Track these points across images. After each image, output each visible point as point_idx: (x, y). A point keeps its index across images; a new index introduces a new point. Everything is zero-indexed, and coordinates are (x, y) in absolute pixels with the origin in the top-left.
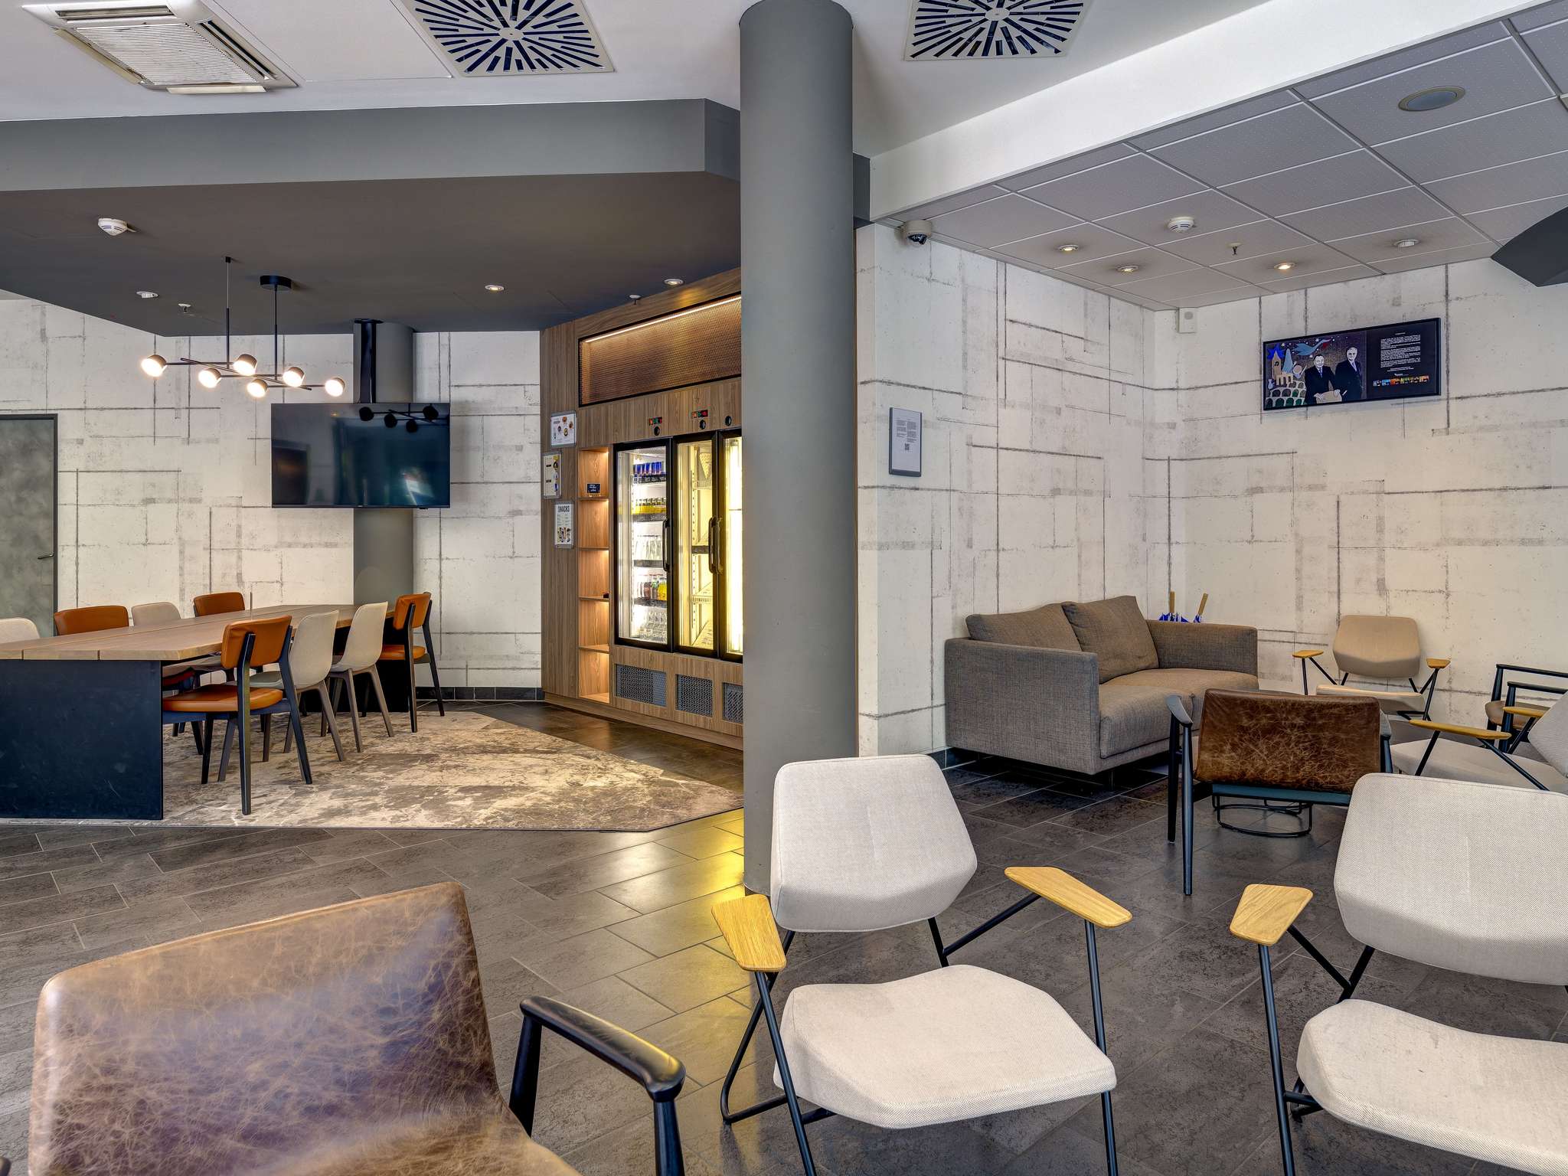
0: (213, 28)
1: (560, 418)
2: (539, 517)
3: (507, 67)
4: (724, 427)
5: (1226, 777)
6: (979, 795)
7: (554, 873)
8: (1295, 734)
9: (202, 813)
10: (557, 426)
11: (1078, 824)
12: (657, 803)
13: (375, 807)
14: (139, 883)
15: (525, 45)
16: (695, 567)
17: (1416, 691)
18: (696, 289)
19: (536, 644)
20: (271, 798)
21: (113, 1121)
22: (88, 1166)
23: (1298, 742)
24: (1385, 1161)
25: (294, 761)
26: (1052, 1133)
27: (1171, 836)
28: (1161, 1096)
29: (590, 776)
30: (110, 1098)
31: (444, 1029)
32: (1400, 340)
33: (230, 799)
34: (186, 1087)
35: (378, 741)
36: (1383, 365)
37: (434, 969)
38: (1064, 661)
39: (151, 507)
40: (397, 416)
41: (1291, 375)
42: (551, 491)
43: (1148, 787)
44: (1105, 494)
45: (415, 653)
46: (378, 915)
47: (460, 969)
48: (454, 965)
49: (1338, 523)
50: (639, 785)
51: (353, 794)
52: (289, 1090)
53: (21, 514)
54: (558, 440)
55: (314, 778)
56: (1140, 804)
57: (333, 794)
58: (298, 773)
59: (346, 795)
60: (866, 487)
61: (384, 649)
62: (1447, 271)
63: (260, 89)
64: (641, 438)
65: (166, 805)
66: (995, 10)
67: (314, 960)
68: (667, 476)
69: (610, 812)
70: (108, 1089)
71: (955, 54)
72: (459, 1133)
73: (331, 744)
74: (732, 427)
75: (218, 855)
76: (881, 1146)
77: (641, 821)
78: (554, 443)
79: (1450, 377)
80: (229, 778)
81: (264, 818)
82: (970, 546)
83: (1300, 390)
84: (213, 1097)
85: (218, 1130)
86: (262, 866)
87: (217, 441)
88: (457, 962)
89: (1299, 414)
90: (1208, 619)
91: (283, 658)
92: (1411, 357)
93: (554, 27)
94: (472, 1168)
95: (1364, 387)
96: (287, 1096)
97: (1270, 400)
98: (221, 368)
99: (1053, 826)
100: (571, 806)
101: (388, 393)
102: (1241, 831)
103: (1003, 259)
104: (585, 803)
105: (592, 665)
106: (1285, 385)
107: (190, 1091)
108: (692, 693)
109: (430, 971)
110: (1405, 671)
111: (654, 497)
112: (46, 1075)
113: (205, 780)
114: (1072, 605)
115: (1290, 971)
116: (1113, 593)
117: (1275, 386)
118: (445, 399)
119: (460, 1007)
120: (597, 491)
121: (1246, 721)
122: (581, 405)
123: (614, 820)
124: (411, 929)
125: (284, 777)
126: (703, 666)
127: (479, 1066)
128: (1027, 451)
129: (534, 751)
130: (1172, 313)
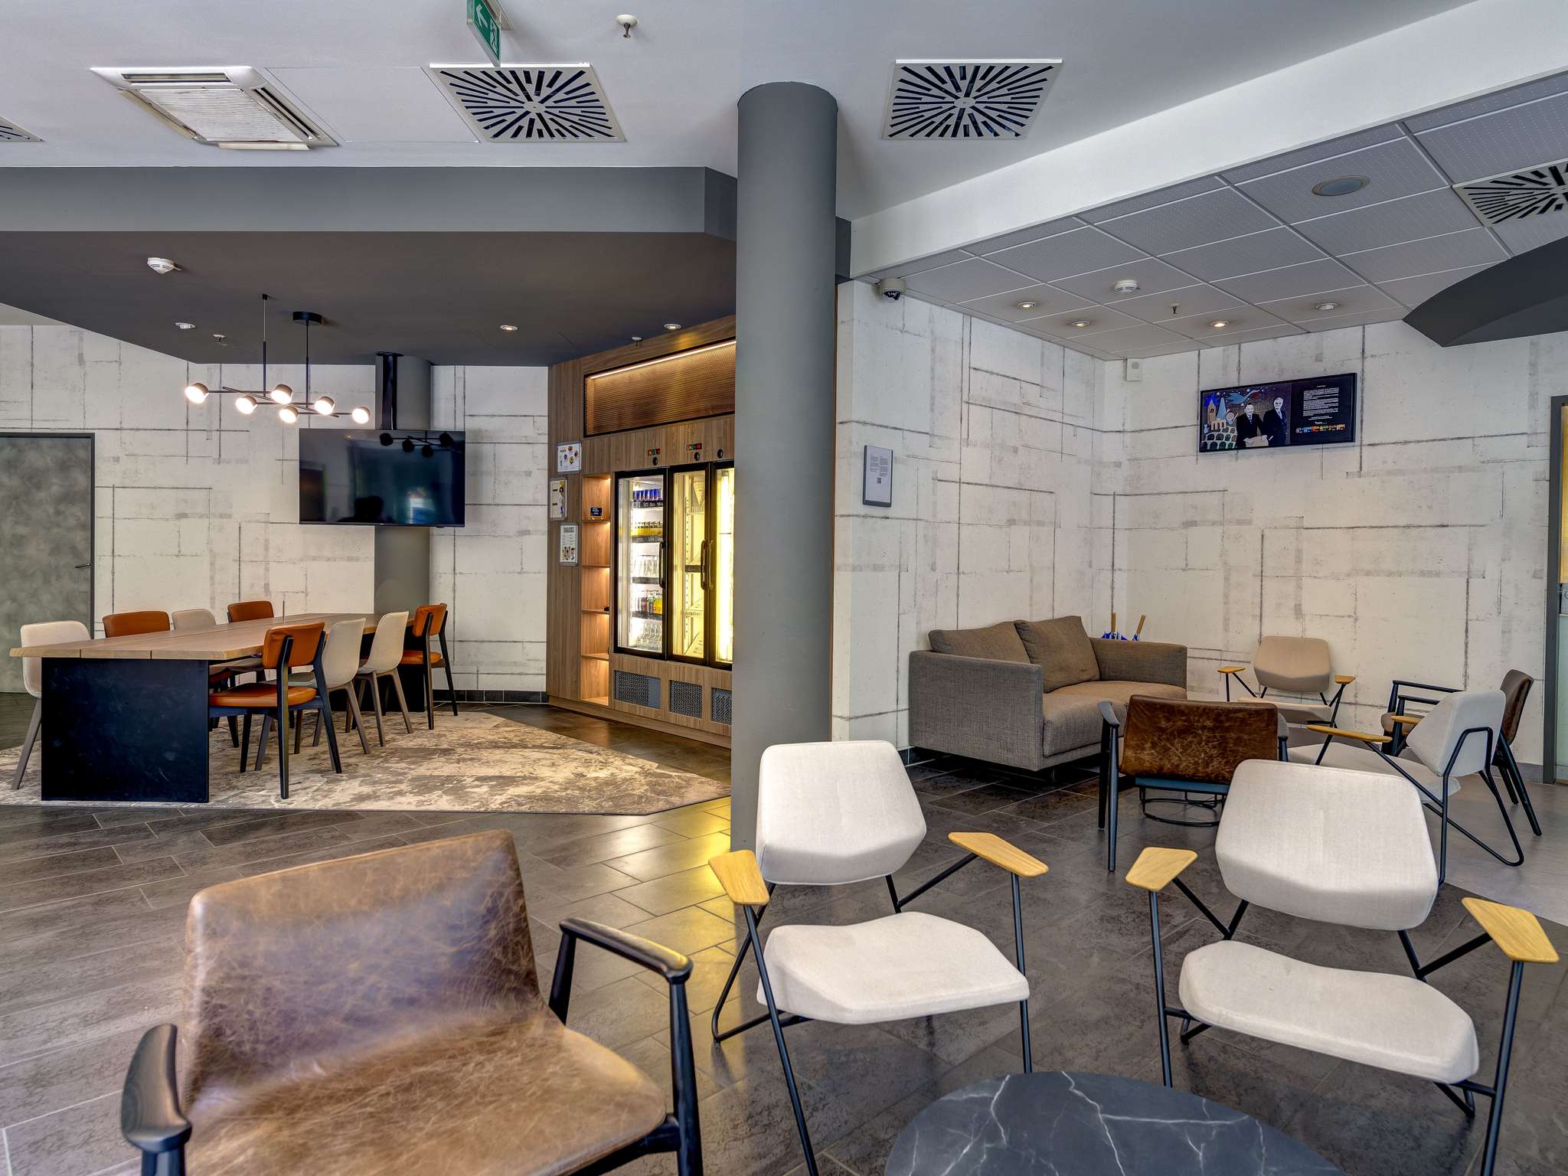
0: (266, 94)
1: (567, 447)
2: (545, 538)
3: (529, 134)
4: (716, 459)
5: (1146, 771)
6: (936, 788)
7: (564, 848)
8: (1205, 735)
9: (244, 797)
10: (563, 454)
11: (1022, 812)
12: (653, 791)
13: (401, 793)
14: (195, 855)
15: (547, 117)
16: (688, 584)
17: (1326, 704)
18: (693, 334)
19: (540, 652)
20: (306, 784)
21: (247, 1003)
22: (229, 1037)
23: (1207, 742)
24: (1253, 1074)
25: (324, 753)
26: (983, 1050)
27: (1101, 824)
28: (1075, 1025)
29: (592, 768)
30: (245, 985)
31: (498, 943)
32: (1321, 392)
33: (269, 785)
34: (302, 979)
35: (398, 737)
36: (1305, 414)
37: (491, 896)
38: (1014, 671)
39: (184, 521)
40: (414, 442)
41: (1225, 421)
42: (557, 514)
43: (1085, 783)
44: (1056, 525)
45: (433, 659)
46: (446, 853)
47: (511, 898)
48: (506, 894)
49: (1262, 555)
50: (637, 776)
51: (380, 782)
52: (380, 985)
53: (58, 526)
54: (564, 467)
55: (343, 769)
56: (1077, 797)
57: (362, 781)
58: (328, 763)
59: (374, 783)
60: (842, 516)
61: (405, 654)
62: (1364, 331)
63: (304, 147)
64: (641, 468)
65: (211, 791)
66: (963, 99)
67: (398, 887)
68: (664, 501)
69: (611, 799)
70: (244, 978)
71: (928, 135)
72: (511, 1023)
73: (356, 739)
74: (724, 459)
75: (262, 832)
76: (843, 1059)
77: (639, 806)
78: (560, 469)
79: (1364, 426)
80: (265, 767)
81: (299, 801)
82: (933, 569)
83: (1232, 435)
84: (322, 988)
85: (326, 1013)
86: (303, 842)
87: (246, 462)
88: (508, 892)
89: (1231, 456)
90: (1143, 638)
91: (316, 661)
92: (1330, 407)
93: (573, 103)
94: (524, 1046)
95: (1288, 433)
96: (379, 989)
97: (1206, 444)
98: (259, 396)
99: (999, 814)
100: (577, 793)
101: (408, 421)
102: (1162, 820)
103: (969, 313)
104: (589, 791)
105: (593, 671)
106: (1219, 430)
107: (306, 983)
108: (685, 697)
109: (488, 898)
110: (1317, 686)
111: (652, 521)
112: (195, 967)
113: (243, 769)
114: (1024, 623)
115: (1192, 932)
116: (1061, 612)
117: (1210, 431)
118: (459, 427)
119: (511, 926)
120: (600, 515)
121: (1163, 723)
122: (585, 436)
123: (616, 805)
124: (473, 864)
125: (315, 767)
126: (694, 673)
127: (525, 973)
128: (986, 485)
129: (541, 747)
130: (1119, 364)
